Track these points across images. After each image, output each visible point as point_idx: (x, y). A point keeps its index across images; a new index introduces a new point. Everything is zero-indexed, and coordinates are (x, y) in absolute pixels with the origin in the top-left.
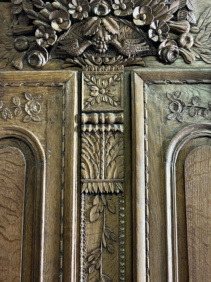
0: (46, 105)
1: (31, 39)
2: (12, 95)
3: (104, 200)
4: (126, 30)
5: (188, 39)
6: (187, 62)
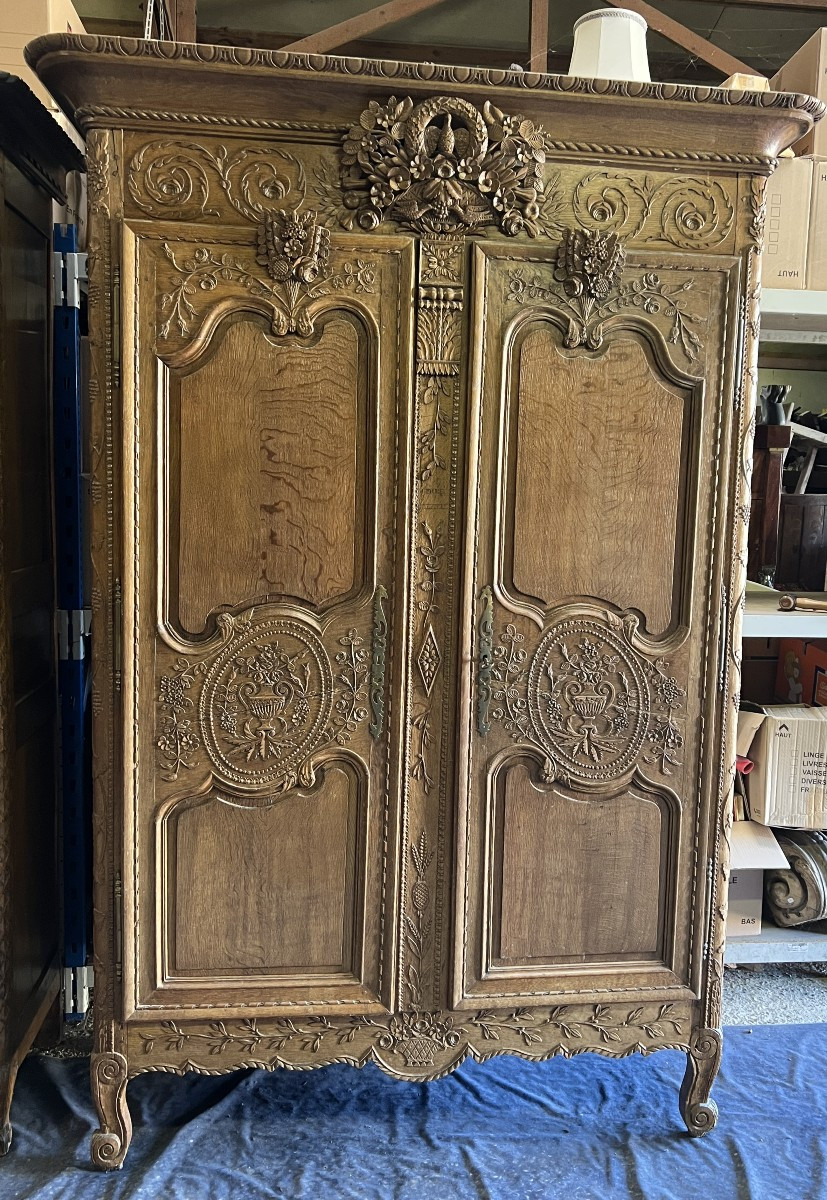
0: (381, 274)
1: (364, 194)
2: (343, 261)
3: (438, 382)
4: (468, 195)
5: (533, 210)
6: (531, 236)
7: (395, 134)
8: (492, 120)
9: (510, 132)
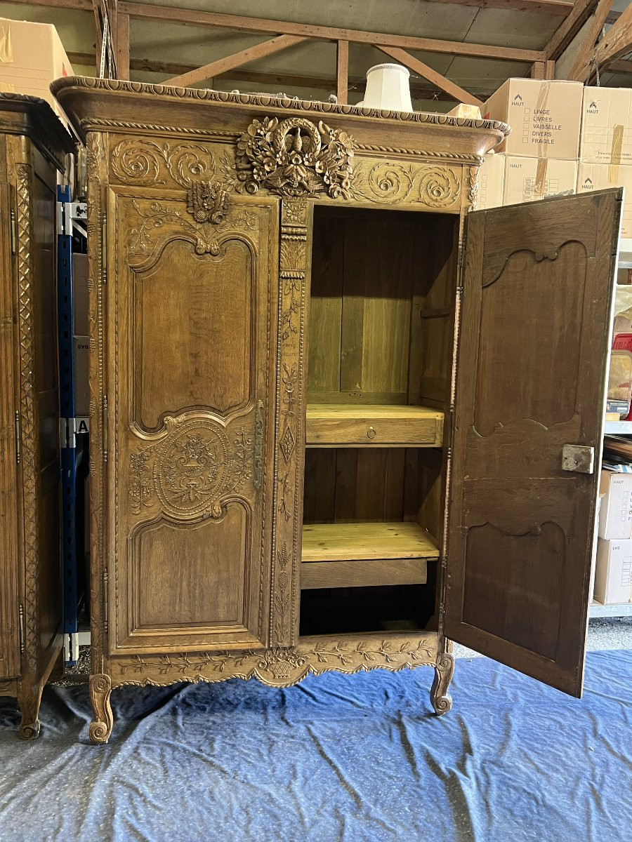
0: (259, 219)
1: (249, 173)
2: (237, 211)
3: (292, 282)
4: (309, 174)
5: (347, 184)
6: (345, 199)
7: (268, 139)
8: (323, 132)
9: (334, 139)
